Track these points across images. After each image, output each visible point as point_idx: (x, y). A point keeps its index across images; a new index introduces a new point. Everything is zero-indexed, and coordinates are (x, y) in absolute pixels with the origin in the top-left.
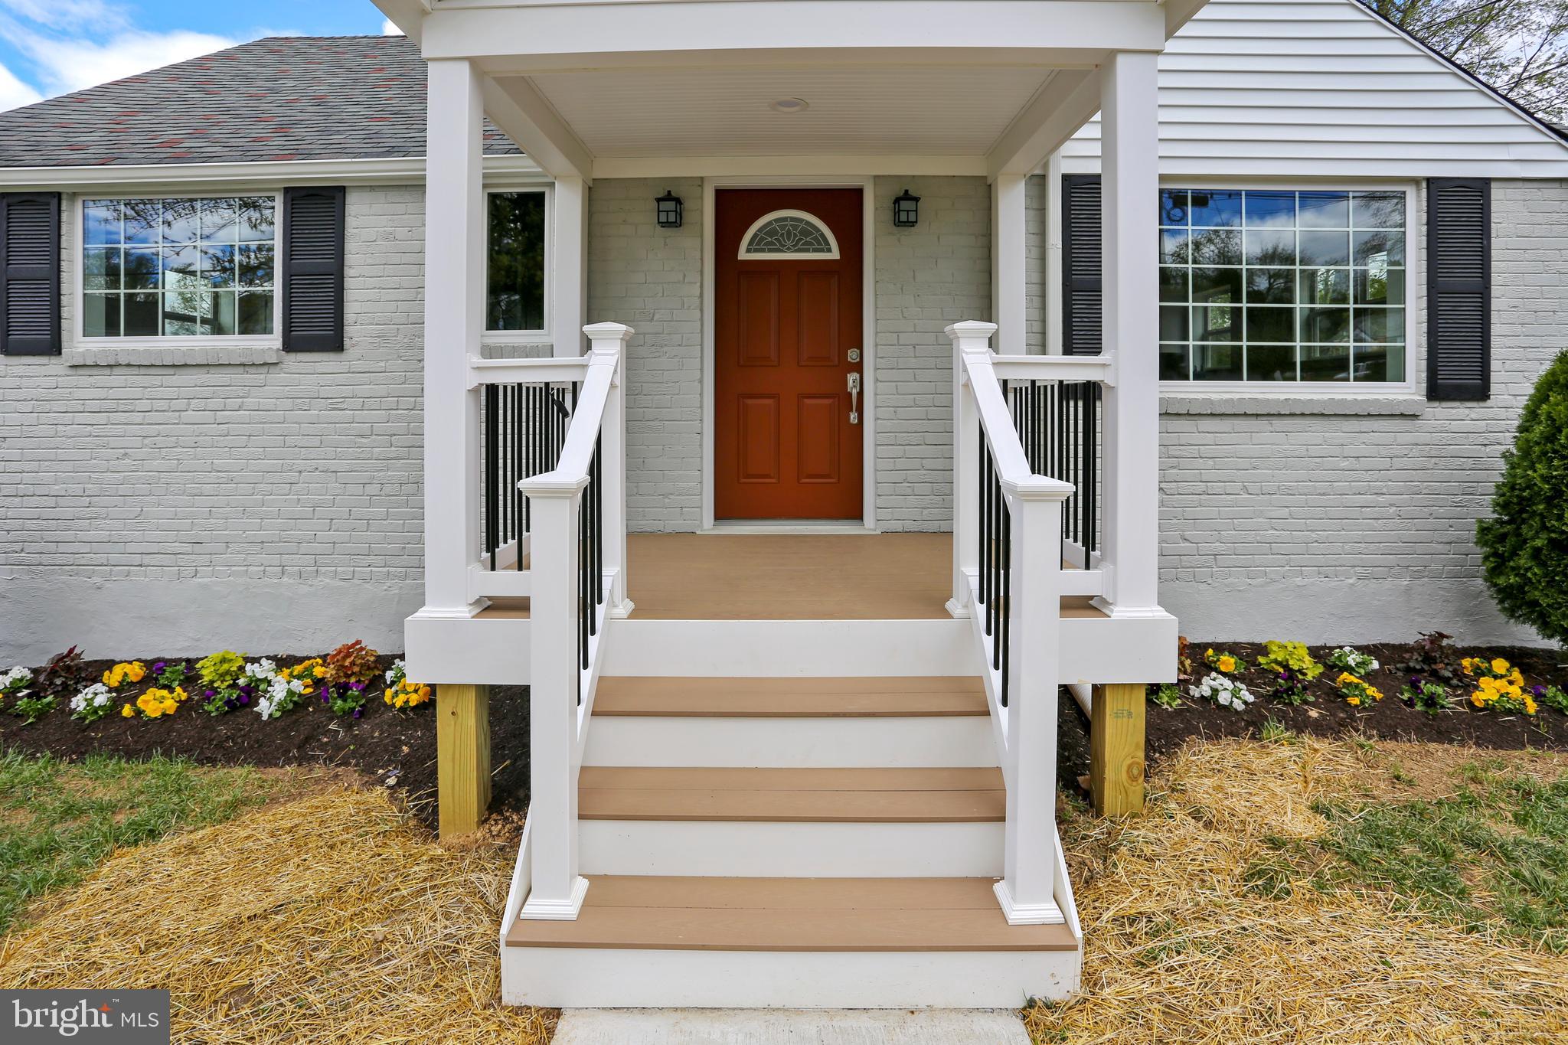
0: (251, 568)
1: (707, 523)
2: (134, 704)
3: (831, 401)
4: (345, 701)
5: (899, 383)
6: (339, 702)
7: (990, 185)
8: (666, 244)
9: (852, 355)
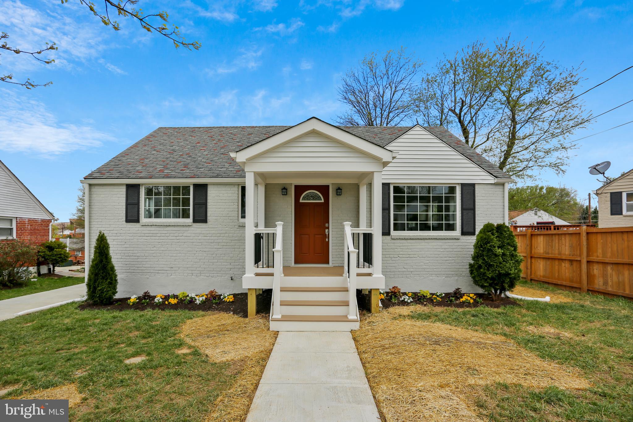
0: (185, 274)
1: (293, 264)
2: (168, 301)
3: (321, 236)
4: (215, 300)
5: (337, 232)
6: (214, 301)
7: (358, 185)
8: (283, 199)
9: (327, 225)
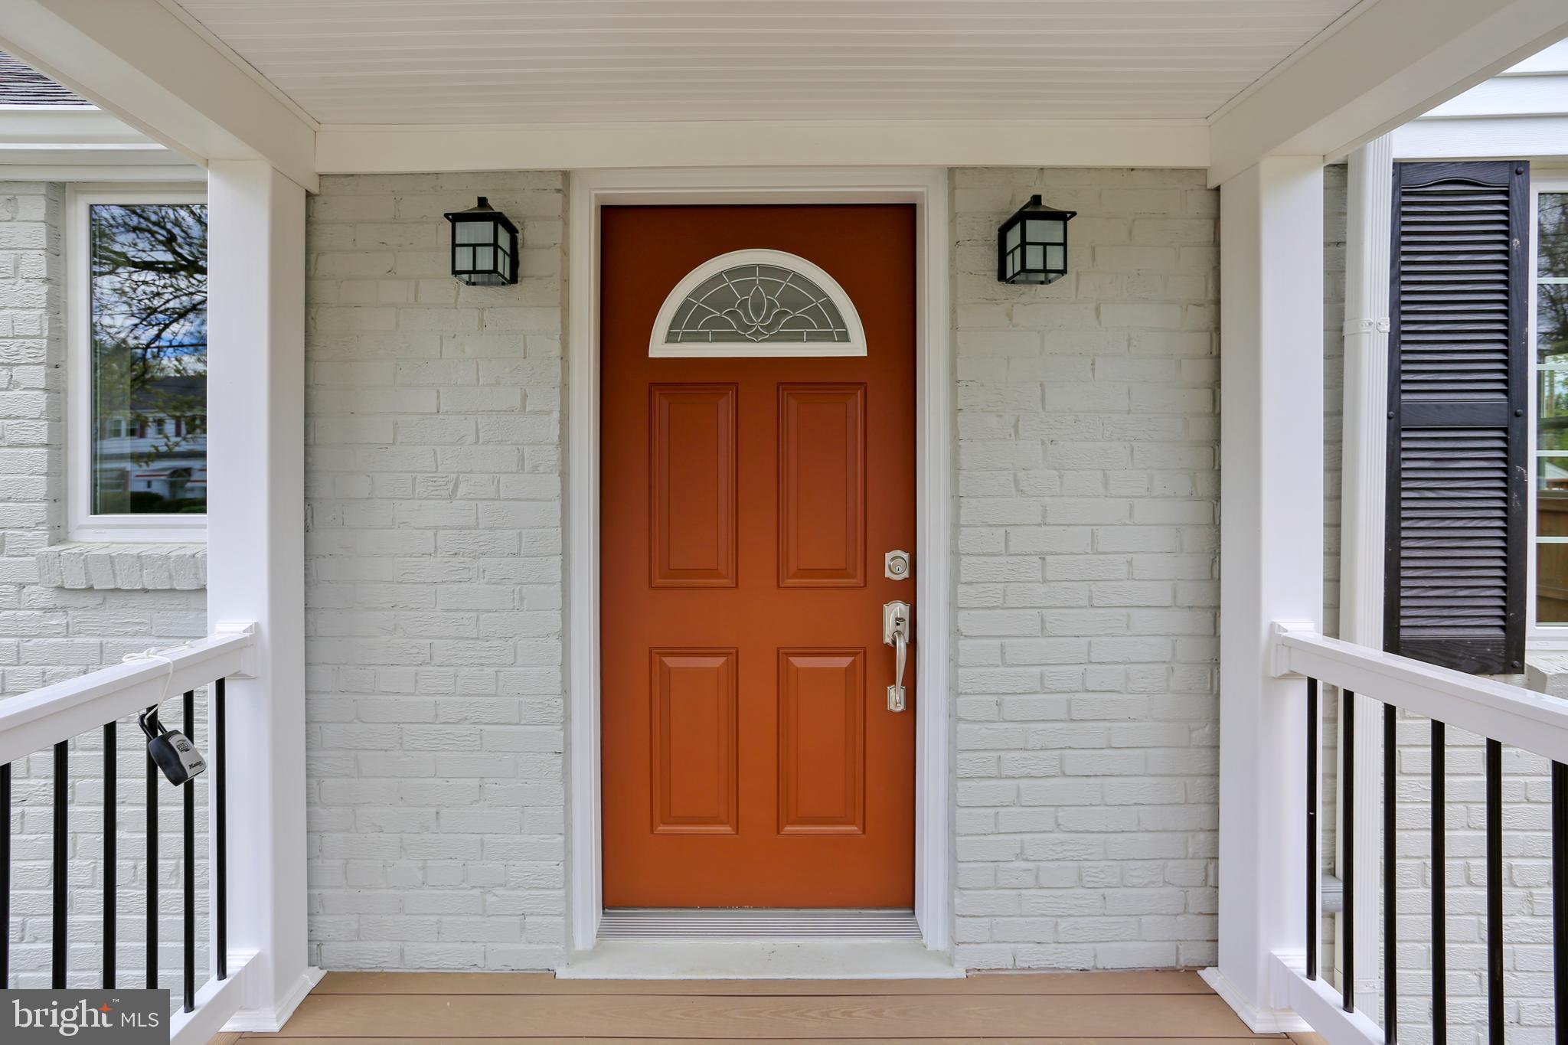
5: (1006, 641)
7: (1218, 189)
8: (482, 325)
9: (895, 565)
